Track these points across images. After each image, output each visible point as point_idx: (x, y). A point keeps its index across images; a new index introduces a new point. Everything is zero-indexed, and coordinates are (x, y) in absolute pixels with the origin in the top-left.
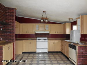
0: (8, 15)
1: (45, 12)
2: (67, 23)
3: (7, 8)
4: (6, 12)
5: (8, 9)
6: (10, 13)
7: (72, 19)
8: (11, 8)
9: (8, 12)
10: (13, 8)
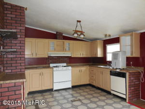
0: (10, 19)
1: (80, 22)
2: (98, 41)
3: (6, 4)
4: (5, 12)
5: (10, 7)
6: (14, 16)
7: (110, 36)
8: (16, 6)
9: (10, 12)
10: (21, 7)
